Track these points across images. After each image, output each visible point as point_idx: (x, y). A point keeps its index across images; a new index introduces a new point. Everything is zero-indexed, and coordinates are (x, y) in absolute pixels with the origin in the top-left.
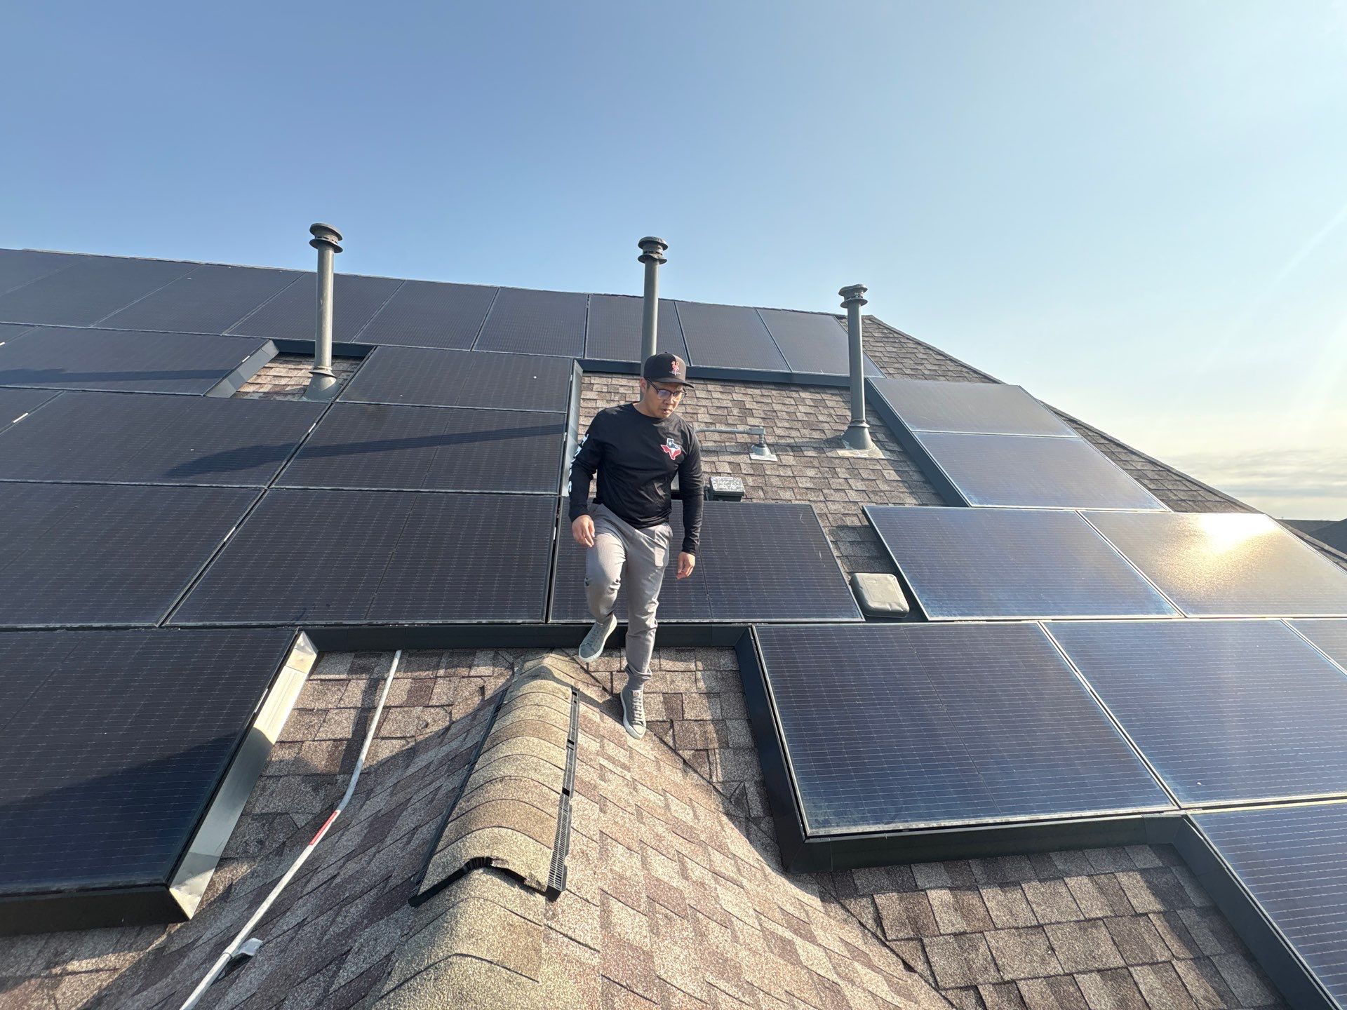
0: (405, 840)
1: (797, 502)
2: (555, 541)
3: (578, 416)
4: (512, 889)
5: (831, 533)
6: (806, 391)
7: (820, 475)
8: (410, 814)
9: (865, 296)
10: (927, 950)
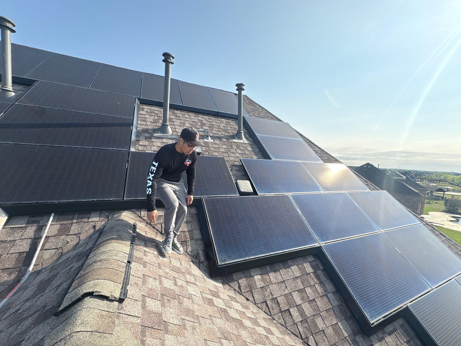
0: (55, 289)
1: (219, 156)
2: (127, 168)
3: (138, 120)
4: (103, 302)
5: (230, 167)
6: (224, 119)
7: (227, 148)
8: (58, 279)
9: (244, 87)
10: (253, 293)
